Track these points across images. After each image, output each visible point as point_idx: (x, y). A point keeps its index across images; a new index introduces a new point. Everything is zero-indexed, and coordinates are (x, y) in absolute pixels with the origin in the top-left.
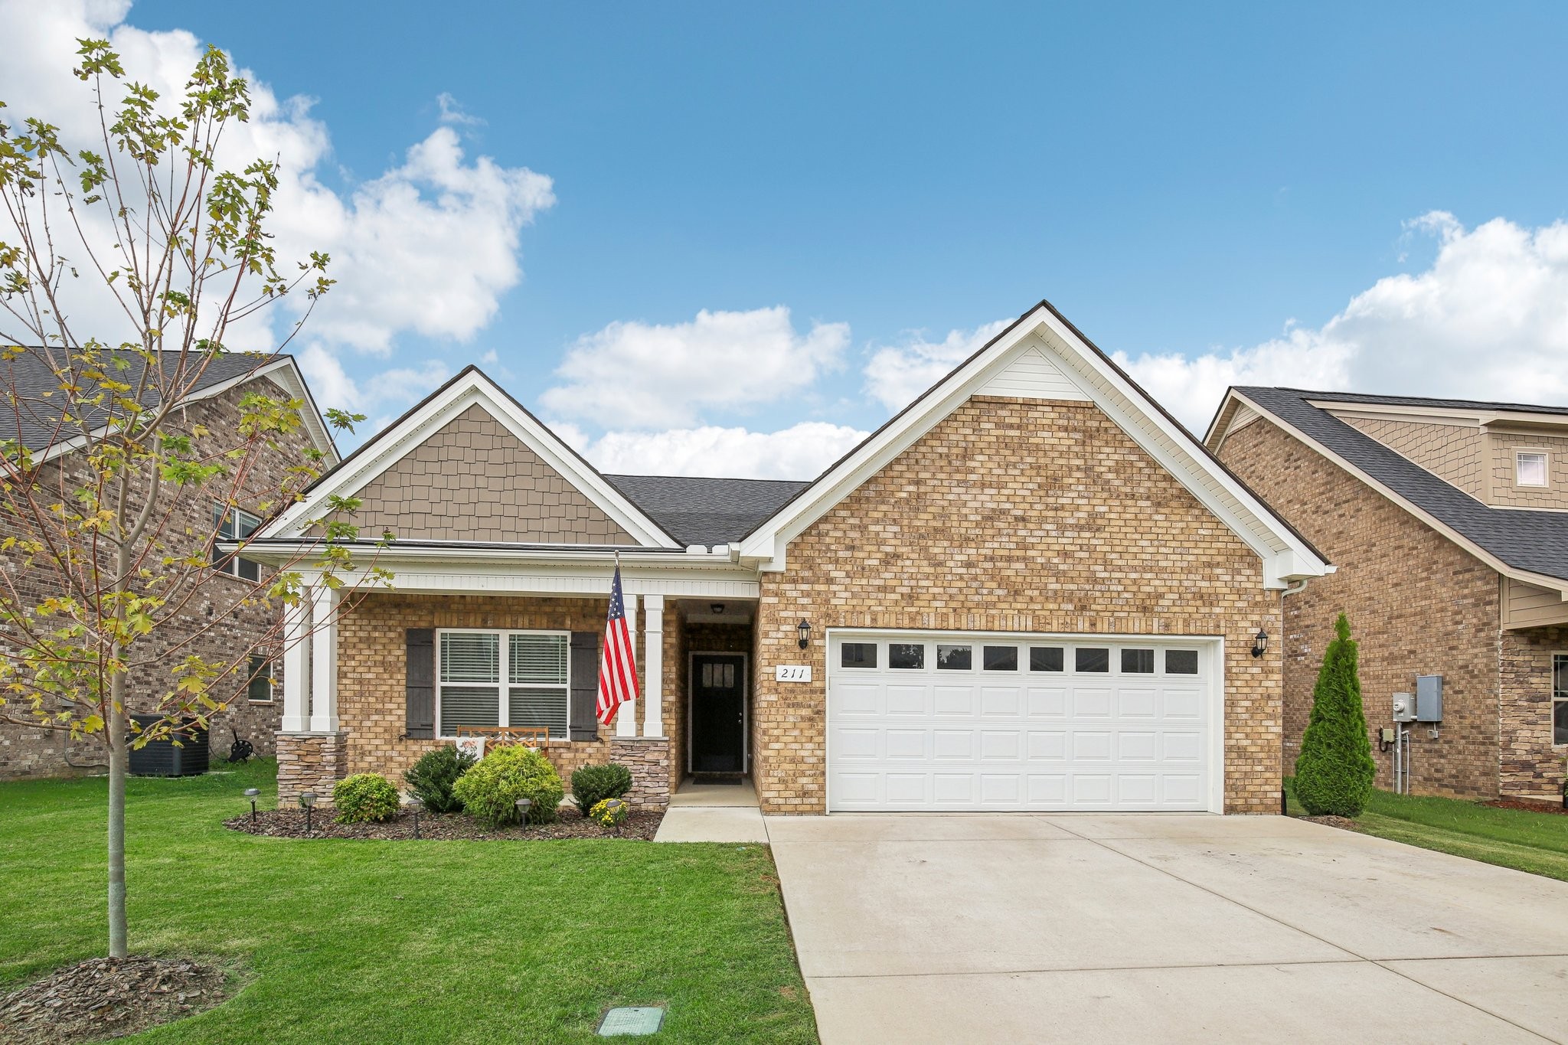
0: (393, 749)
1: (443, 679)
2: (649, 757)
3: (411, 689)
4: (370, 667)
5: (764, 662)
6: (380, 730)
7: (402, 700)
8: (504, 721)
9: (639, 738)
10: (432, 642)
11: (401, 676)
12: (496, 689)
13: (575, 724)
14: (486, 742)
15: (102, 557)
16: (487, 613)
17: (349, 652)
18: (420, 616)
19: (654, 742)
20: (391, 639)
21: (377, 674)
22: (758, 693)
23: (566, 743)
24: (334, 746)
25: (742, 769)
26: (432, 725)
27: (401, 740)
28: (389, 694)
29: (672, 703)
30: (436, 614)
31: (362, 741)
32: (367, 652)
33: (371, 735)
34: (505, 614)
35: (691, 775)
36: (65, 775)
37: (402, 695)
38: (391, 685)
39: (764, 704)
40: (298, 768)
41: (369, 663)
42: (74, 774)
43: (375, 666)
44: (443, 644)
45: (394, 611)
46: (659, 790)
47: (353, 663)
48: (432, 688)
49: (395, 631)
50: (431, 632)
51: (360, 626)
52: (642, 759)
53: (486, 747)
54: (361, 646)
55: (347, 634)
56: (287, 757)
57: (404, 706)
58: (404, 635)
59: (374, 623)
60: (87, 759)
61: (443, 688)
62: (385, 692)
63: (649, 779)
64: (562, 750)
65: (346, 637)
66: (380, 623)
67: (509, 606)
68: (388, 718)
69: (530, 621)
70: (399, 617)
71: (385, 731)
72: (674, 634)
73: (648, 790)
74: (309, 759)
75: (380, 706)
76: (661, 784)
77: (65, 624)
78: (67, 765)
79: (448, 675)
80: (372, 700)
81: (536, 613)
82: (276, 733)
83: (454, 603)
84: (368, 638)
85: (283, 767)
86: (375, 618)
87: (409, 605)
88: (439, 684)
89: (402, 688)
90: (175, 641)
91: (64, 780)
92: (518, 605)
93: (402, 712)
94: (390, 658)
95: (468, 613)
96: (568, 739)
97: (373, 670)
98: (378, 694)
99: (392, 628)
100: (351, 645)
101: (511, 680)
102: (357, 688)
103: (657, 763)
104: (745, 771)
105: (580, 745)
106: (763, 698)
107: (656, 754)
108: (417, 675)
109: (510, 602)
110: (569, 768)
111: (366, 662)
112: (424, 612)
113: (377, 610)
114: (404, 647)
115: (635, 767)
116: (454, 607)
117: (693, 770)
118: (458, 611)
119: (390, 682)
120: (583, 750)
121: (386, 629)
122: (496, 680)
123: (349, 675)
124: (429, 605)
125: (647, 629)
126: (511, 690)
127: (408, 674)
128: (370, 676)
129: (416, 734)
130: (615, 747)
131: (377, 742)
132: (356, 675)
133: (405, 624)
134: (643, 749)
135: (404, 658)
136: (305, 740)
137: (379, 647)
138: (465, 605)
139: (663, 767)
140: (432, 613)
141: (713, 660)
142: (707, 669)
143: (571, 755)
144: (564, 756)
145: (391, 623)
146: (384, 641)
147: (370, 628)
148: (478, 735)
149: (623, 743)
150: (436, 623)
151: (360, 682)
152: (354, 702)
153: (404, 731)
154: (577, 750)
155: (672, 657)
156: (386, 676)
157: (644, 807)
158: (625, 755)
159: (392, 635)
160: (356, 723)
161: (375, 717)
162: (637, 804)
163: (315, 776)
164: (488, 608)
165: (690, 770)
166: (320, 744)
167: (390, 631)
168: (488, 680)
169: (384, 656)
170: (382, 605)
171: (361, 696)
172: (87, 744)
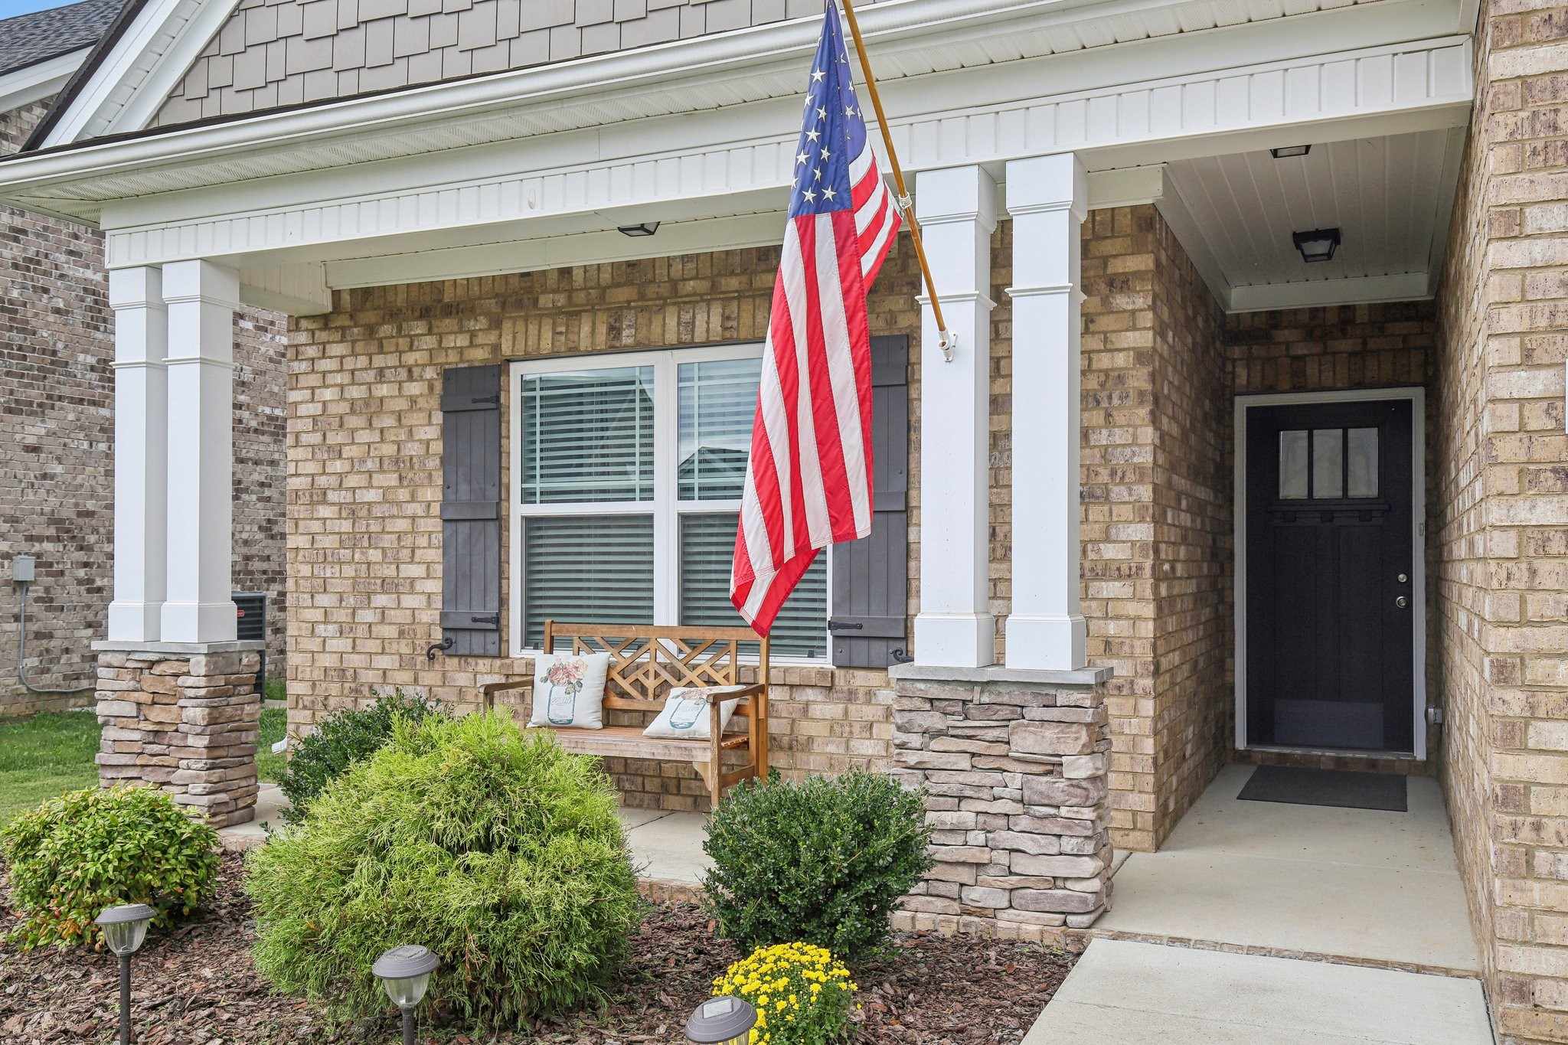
0: (416, 680)
1: (528, 496)
2: (1025, 742)
3: (453, 526)
4: (370, 474)
5: (1497, 352)
6: (389, 631)
7: (435, 555)
8: (666, 609)
9: (991, 674)
10: (497, 399)
11: (432, 494)
12: (646, 521)
13: (845, 616)
14: (610, 667)
15: (96, 302)
16: (617, 314)
17: (333, 439)
18: (473, 335)
19: (1043, 690)
20: (413, 400)
21: (386, 489)
22: (1463, 502)
23: (821, 673)
24: (203, 682)
25: (1409, 747)
26: (497, 620)
27: (431, 657)
28: (408, 541)
29: (1144, 546)
30: (507, 326)
31: (355, 661)
32: (364, 437)
33: (373, 646)
34: (662, 309)
35: (1243, 758)
36: (21, 708)
37: (434, 541)
38: (413, 518)
39: (1504, 544)
40: (136, 736)
41: (370, 465)
42: (39, 704)
43: (381, 470)
44: (527, 403)
45: (419, 327)
46: (1061, 867)
47: (338, 466)
48: (500, 521)
49: (421, 379)
50: (498, 369)
51: (353, 372)
52: (1001, 749)
53: (609, 680)
54: (353, 422)
55: (328, 394)
56: (116, 708)
57: (438, 569)
58: (438, 386)
59: (379, 361)
60: (66, 677)
61: (530, 522)
62: (400, 536)
63: (1025, 823)
64: (810, 694)
65: (324, 403)
66: (392, 360)
67: (674, 283)
68: (408, 601)
69: (726, 318)
70: (430, 342)
71: (401, 633)
72: (1147, 319)
73: (1021, 864)
74: (157, 714)
75: (390, 571)
76: (1069, 844)
77: (18, 428)
78: (24, 690)
79: (538, 485)
80: (375, 555)
81: (740, 296)
82: (96, 645)
83: (545, 291)
84: (367, 402)
85: (109, 733)
86: (381, 351)
87: (451, 310)
88: (518, 511)
89: (434, 525)
90: (251, 455)
91: (18, 719)
92: (696, 278)
93: (435, 586)
94: (412, 449)
95: (573, 314)
96: (825, 662)
97: (379, 479)
98: (388, 541)
99: (416, 371)
100: (335, 422)
101: (685, 492)
102: (346, 526)
103: (1053, 768)
104: (1420, 753)
105: (862, 679)
106: (1496, 513)
107: (1050, 733)
108: (464, 487)
109: (677, 270)
110: (831, 748)
111: (363, 461)
112: (482, 322)
113: (386, 330)
114: (438, 417)
115: (976, 778)
116: (545, 301)
117: (1250, 740)
118: (556, 312)
119: (411, 509)
120: (870, 694)
121: (403, 374)
122: (648, 493)
123: (332, 496)
124: (491, 304)
125: (1018, 282)
126: (685, 519)
127: (446, 486)
128: (372, 496)
129: (463, 642)
130: (907, 704)
131: (384, 662)
132: (345, 497)
133: (441, 359)
134: (1005, 713)
135: (437, 447)
136: (152, 664)
137: (389, 421)
138: (571, 292)
139: (1074, 784)
140: (496, 324)
141: (1311, 419)
142: (1292, 444)
143: (834, 710)
144: (816, 711)
145: (410, 358)
146: (402, 404)
147: (370, 376)
148: (592, 646)
149: (935, 692)
150: (506, 349)
151: (352, 510)
152: (341, 563)
153: (438, 636)
154: (851, 696)
155: (1141, 394)
156: (403, 494)
157: (1006, 925)
158: (940, 734)
159: (415, 389)
160: (343, 616)
161: (380, 600)
162: (981, 912)
163: (166, 760)
164: (623, 294)
165: (1241, 743)
166: (176, 675)
167: (411, 377)
168: (626, 494)
169: (398, 444)
170: (393, 315)
171: (354, 548)
172: (67, 651)
